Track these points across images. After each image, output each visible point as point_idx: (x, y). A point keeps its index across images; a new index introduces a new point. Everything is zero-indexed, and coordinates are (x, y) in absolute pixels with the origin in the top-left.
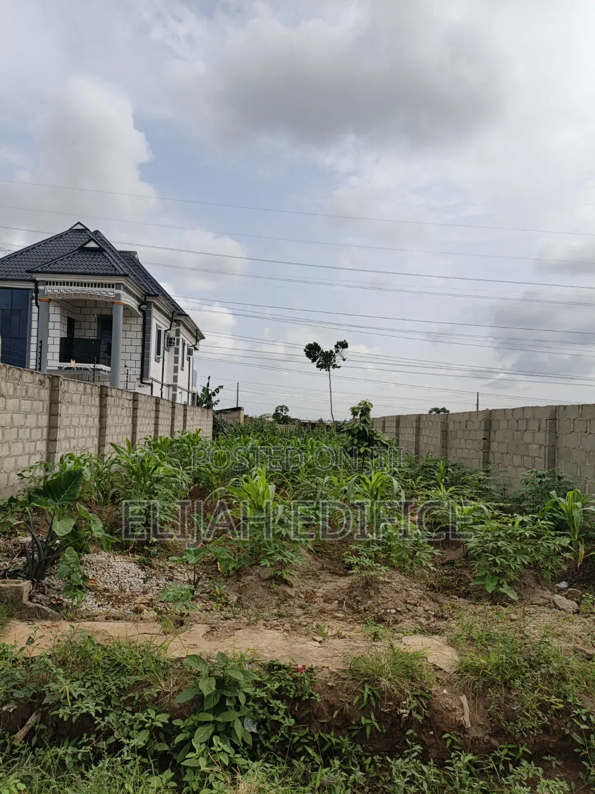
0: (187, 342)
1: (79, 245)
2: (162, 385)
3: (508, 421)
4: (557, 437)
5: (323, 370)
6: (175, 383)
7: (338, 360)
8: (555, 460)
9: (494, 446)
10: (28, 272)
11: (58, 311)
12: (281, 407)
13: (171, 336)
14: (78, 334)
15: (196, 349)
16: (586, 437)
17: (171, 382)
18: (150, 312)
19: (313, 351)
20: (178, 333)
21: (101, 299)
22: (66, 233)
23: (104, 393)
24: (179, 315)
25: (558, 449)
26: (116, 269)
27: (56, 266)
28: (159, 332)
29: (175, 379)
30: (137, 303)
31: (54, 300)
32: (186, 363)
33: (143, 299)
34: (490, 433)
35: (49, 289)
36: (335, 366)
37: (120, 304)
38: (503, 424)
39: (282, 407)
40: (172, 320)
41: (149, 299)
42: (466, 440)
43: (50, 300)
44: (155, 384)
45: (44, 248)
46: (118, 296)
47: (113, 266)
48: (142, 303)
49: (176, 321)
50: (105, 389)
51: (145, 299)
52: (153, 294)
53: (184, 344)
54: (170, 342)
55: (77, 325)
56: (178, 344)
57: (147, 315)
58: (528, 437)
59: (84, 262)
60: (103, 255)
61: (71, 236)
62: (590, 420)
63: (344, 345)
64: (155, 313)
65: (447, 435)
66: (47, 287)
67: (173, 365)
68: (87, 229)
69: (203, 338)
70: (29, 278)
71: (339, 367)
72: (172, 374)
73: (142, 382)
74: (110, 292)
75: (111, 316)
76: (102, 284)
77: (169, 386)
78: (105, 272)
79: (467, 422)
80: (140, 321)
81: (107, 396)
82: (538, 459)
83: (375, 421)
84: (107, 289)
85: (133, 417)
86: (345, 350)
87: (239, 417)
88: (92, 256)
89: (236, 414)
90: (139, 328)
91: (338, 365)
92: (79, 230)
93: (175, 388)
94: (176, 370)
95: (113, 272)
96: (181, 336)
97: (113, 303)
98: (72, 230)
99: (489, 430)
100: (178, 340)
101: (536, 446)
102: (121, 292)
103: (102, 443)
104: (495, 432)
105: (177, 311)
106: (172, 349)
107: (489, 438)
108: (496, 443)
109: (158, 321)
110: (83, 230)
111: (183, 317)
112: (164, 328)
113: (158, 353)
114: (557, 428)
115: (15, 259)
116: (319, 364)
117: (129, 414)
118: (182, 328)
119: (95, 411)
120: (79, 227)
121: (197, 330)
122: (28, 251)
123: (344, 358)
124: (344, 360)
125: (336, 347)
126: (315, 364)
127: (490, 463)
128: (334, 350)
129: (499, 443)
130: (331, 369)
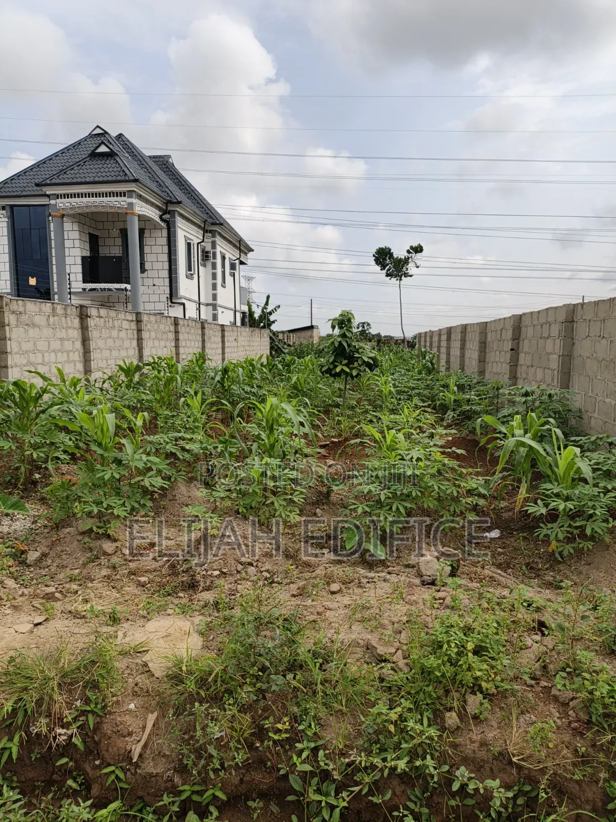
0: (228, 256)
1: (90, 152)
2: (199, 304)
3: (534, 326)
4: (574, 344)
5: (394, 280)
6: (214, 302)
7: (411, 268)
8: (569, 374)
9: (522, 358)
10: (37, 185)
11: (76, 227)
12: (361, 323)
13: (207, 249)
14: (103, 251)
15: (242, 263)
16: (600, 341)
17: (211, 301)
18: (174, 222)
19: (383, 256)
20: (214, 245)
21: (113, 210)
22: (85, 139)
23: (85, 314)
24: (212, 224)
25: (573, 359)
26: (126, 174)
27: (65, 176)
28: (189, 245)
29: (215, 297)
30: (158, 212)
31: (68, 215)
32: (229, 279)
33: (165, 208)
34: (519, 343)
35: (61, 203)
36: (406, 275)
37: (133, 214)
38: (530, 331)
39: (364, 323)
40: (205, 231)
41: (171, 208)
42: (500, 352)
43: (63, 216)
44: (187, 303)
45: (61, 158)
46: (131, 205)
47: (124, 171)
48: (165, 212)
49: (210, 231)
50: (85, 309)
51: (167, 207)
52: (175, 201)
53: (223, 258)
54: (206, 256)
55: (101, 242)
56: (214, 257)
57: (171, 225)
58: (549, 346)
59: (94, 170)
60: (115, 159)
61: (89, 142)
62: (604, 320)
63: (418, 249)
64: (180, 223)
65: (485, 347)
66: (59, 201)
67: (211, 281)
68: (106, 133)
69: (251, 250)
70: (40, 193)
71: (412, 276)
72: (211, 292)
73: (172, 302)
74: (122, 202)
75: (127, 229)
76: (113, 193)
77: (207, 305)
78: (114, 178)
79: (501, 330)
80: (165, 233)
81: (87, 316)
84: (119, 199)
85: (138, 340)
86: (419, 255)
87: (312, 337)
88: (103, 162)
89: (308, 333)
90: (164, 241)
91: (410, 274)
92: (99, 134)
93: (215, 307)
94: (214, 287)
95: (123, 178)
96: (218, 249)
97: (126, 213)
98: (91, 136)
99: (518, 339)
100: (214, 254)
101: (556, 356)
102: (134, 200)
103: (88, 369)
104: (523, 341)
105: (210, 220)
106: (209, 265)
107: (518, 349)
108: (523, 355)
109: (185, 233)
110: (102, 134)
111: (218, 226)
112: (196, 241)
113: (189, 268)
114: (574, 333)
115: (31, 173)
116: (389, 272)
117: (130, 336)
118: (218, 240)
119: (76, 334)
120: (98, 131)
121: (240, 241)
122: (45, 162)
123: (418, 264)
124: (418, 267)
125: (408, 252)
126: (385, 271)
127: (518, 377)
128: (406, 256)
129: (526, 354)
130: (402, 278)
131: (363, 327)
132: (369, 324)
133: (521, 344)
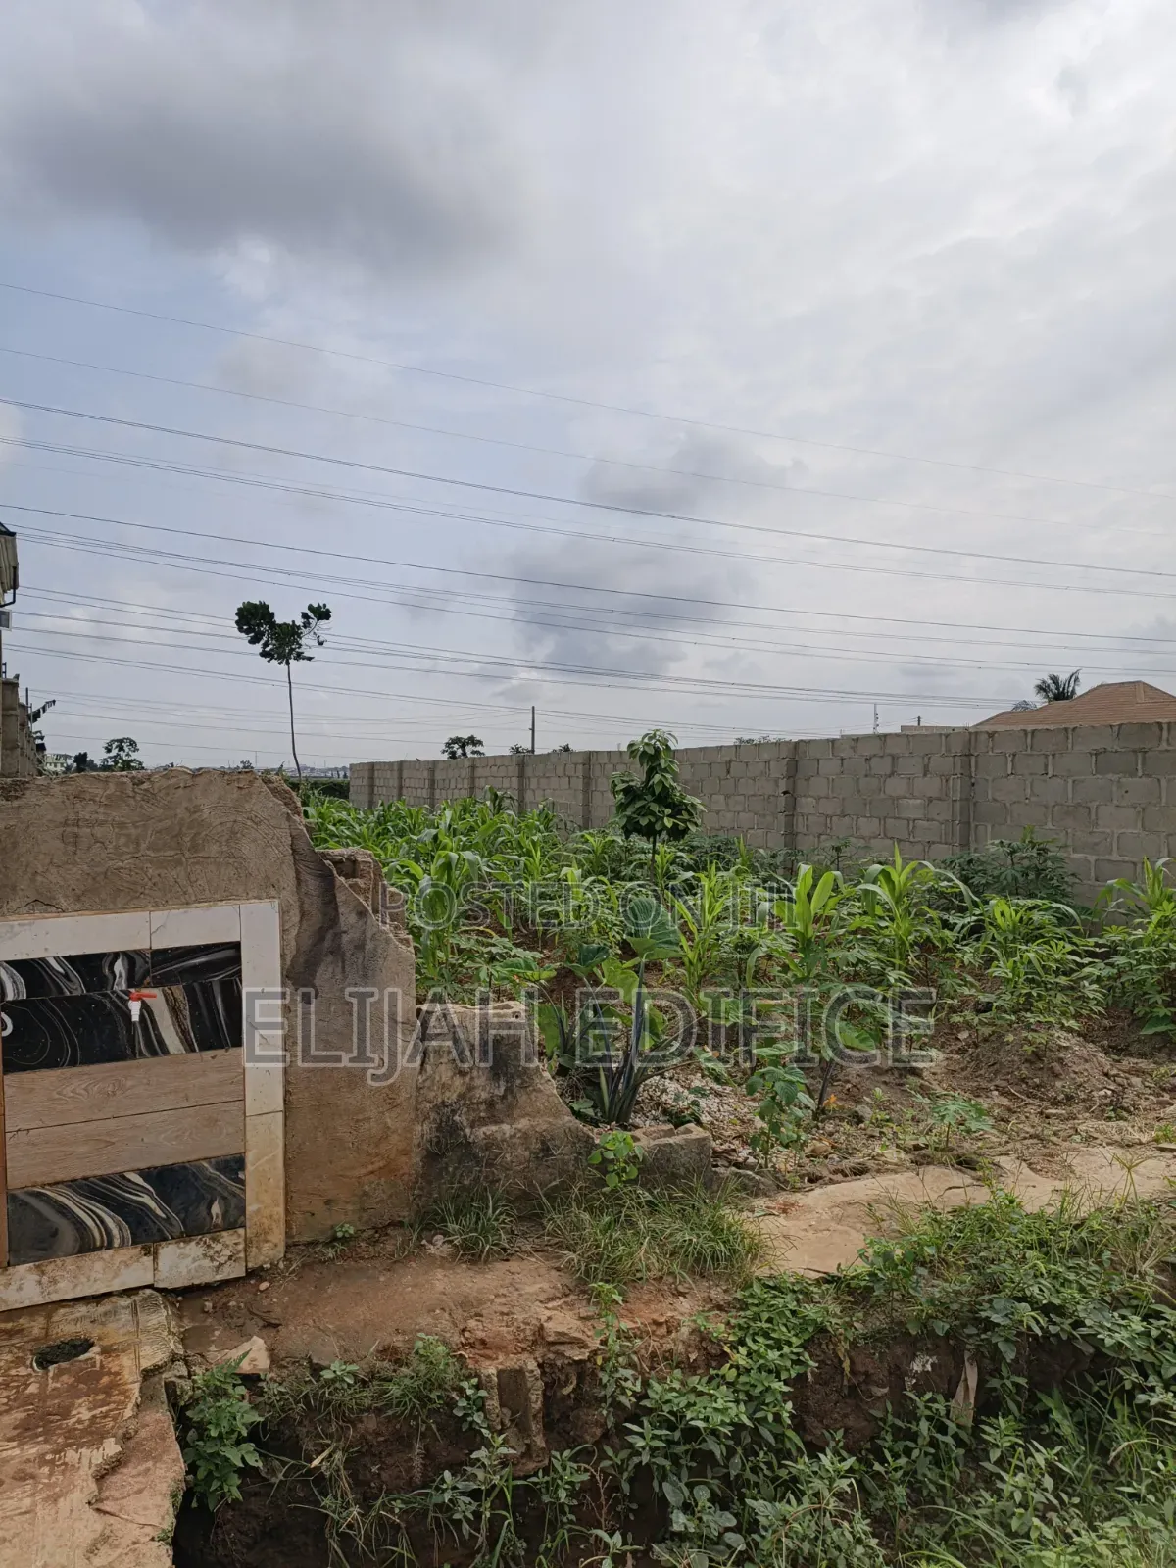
3: (842, 759)
4: (973, 785)
5: (275, 662)
7: (307, 641)
8: (969, 823)
9: (806, 804)
12: (117, 741)
16: (1045, 781)
19: (254, 619)
25: (975, 804)
34: (797, 781)
36: (299, 656)
38: (830, 767)
39: (121, 741)
42: (727, 797)
58: (896, 786)
62: (1054, 755)
63: (322, 613)
71: (310, 658)
79: (729, 763)
82: (925, 824)
83: (440, 766)
86: (324, 622)
91: (306, 654)
99: (794, 776)
101: (919, 801)
104: (808, 779)
107: (797, 791)
108: (811, 799)
114: (973, 769)
116: (268, 649)
123: (321, 639)
124: (321, 643)
125: (305, 616)
126: (258, 647)
127: (797, 833)
128: (299, 622)
129: (818, 798)
130: (291, 661)
131: (121, 748)
132: (133, 743)
133: (801, 784)
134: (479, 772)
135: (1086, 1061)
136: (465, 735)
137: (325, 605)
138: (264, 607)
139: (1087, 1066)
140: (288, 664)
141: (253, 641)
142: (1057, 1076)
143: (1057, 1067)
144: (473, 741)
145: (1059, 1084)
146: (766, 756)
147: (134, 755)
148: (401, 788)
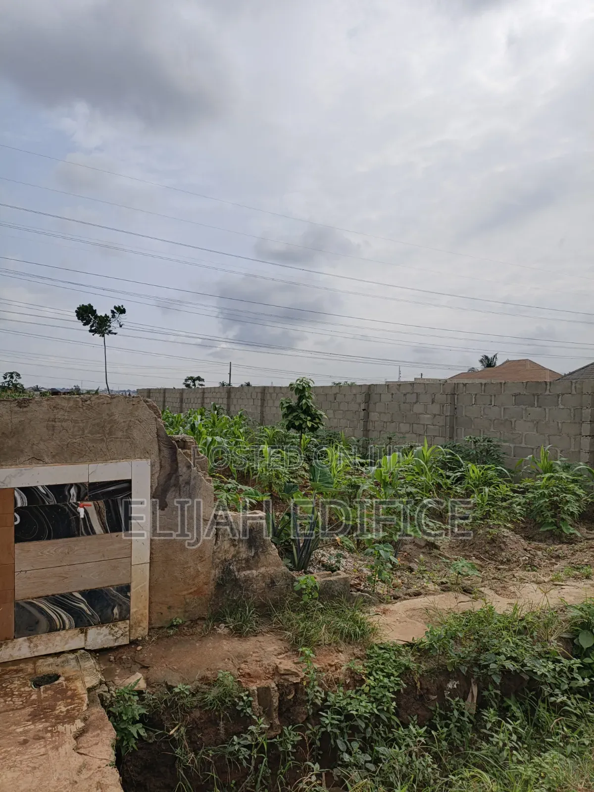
3: (392, 394)
4: (456, 408)
5: (97, 335)
7: (114, 325)
8: (453, 427)
9: (374, 416)
12: (10, 373)
16: (490, 408)
19: (85, 313)
25: (456, 418)
36: (110, 332)
38: (386, 398)
39: (12, 373)
42: (334, 411)
58: (418, 408)
62: (495, 395)
63: (122, 311)
71: (115, 334)
79: (336, 394)
82: (432, 427)
86: (122, 316)
91: (113, 331)
99: (368, 402)
101: (429, 416)
104: (375, 403)
107: (370, 409)
108: (376, 413)
114: (456, 401)
116: (93, 328)
123: (121, 324)
124: (121, 326)
125: (113, 312)
126: (88, 327)
127: (369, 430)
128: (110, 314)
129: (380, 413)
130: (106, 335)
131: (12, 377)
132: (18, 375)
133: (371, 406)
134: (206, 395)
135: (516, 543)
136: (195, 376)
137: (122, 306)
138: (90, 307)
139: (516, 545)
140: (103, 336)
141: (85, 324)
142: (502, 550)
143: (503, 546)
144: (199, 379)
145: (503, 554)
146: (354, 391)
147: (19, 381)
148: (164, 402)
